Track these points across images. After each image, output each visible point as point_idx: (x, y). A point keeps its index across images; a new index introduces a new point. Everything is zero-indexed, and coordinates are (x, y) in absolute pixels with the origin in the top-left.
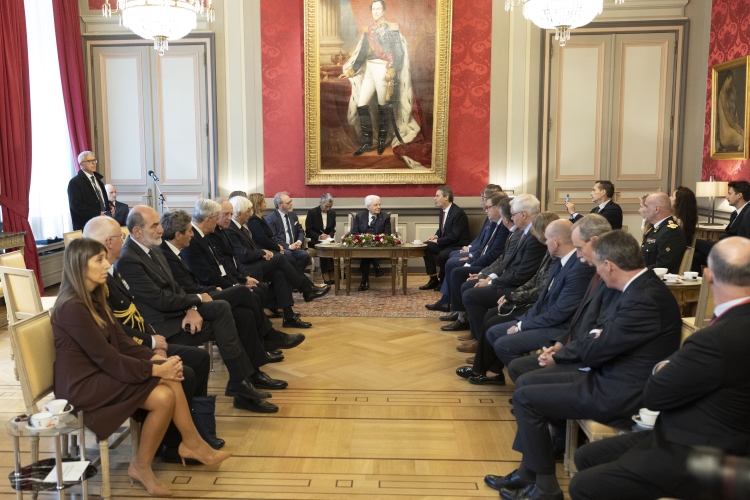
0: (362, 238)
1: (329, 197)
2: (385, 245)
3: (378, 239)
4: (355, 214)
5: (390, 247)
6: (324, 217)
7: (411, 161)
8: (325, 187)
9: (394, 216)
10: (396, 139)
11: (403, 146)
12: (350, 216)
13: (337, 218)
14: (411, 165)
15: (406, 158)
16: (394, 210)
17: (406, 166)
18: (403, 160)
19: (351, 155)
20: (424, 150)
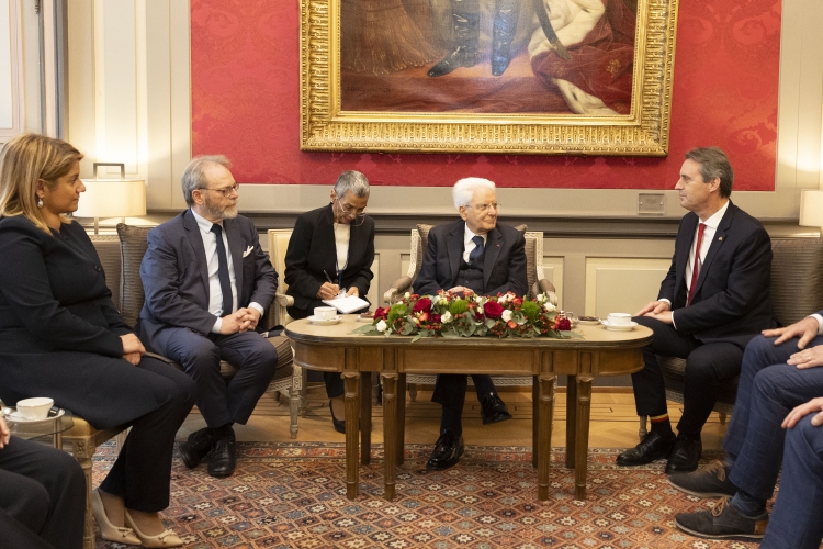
0: (441, 308)
1: (358, 181)
2: (518, 332)
3: (493, 311)
4: (427, 228)
5: (534, 338)
6: (342, 236)
7: (579, 92)
8: (351, 157)
9: (534, 237)
10: (541, 33)
11: (558, 54)
12: (415, 234)
13: (378, 240)
14: (577, 106)
15: (566, 86)
16: (534, 221)
17: (564, 107)
18: (557, 91)
19: (423, 74)
20: (613, 67)
